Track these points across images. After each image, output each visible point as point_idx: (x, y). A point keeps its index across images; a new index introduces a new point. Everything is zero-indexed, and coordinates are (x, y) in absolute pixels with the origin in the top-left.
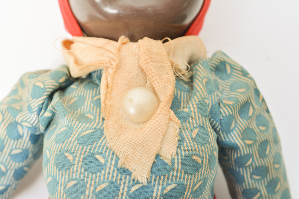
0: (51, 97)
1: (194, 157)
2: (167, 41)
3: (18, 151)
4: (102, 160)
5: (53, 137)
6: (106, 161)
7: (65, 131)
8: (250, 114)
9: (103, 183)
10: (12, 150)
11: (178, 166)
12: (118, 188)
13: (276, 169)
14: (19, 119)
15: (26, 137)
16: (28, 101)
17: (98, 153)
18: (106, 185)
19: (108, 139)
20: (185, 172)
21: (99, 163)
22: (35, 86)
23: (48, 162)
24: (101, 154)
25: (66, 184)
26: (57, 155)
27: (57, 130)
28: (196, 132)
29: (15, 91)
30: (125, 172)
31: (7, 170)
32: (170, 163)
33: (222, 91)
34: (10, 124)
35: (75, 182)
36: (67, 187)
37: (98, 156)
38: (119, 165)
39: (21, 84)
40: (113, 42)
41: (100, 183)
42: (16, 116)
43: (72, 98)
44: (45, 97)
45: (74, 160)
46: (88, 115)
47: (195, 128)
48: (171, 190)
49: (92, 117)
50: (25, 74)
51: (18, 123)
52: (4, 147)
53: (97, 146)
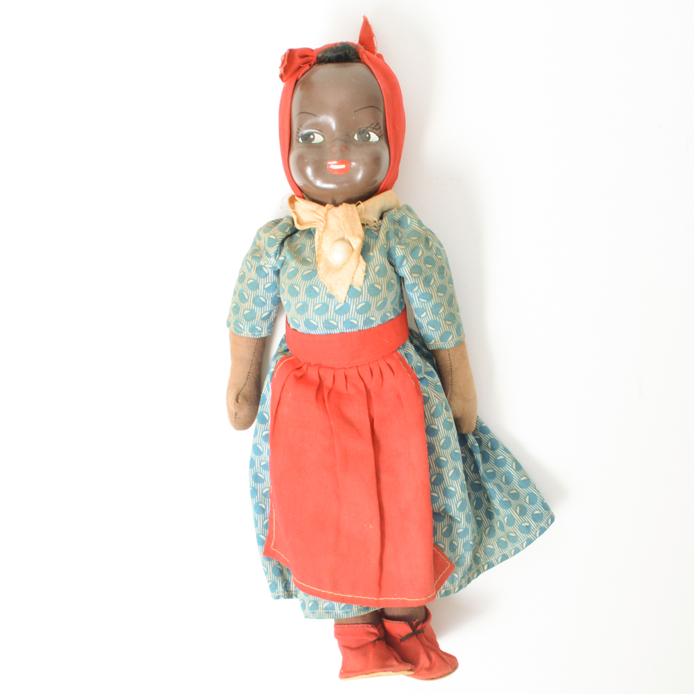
0: (282, 243)
1: (376, 285)
2: (359, 204)
3: (269, 285)
4: (317, 290)
5: (286, 275)
6: (320, 290)
7: (293, 271)
8: (419, 255)
9: (319, 303)
10: (264, 286)
11: (365, 291)
12: (328, 307)
13: (451, 288)
14: (262, 263)
15: (271, 274)
16: (265, 249)
17: (314, 285)
18: (320, 305)
19: (320, 276)
20: (370, 295)
21: (316, 292)
22: (269, 238)
23: (284, 291)
24: (316, 286)
25: (296, 305)
26: (289, 287)
27: (288, 269)
28: (378, 268)
29: (254, 243)
30: (331, 296)
31: (266, 300)
32: (360, 290)
33: (401, 237)
34: (257, 268)
35: (301, 304)
36: (297, 307)
37: (314, 287)
38: (327, 292)
39: (258, 237)
40: (322, 207)
41: (317, 304)
42: (259, 262)
43: (297, 245)
44: (277, 246)
45: (300, 290)
46: (308, 259)
47: (377, 266)
48: (361, 307)
49: (311, 261)
50: (260, 229)
51: (262, 266)
52: (259, 285)
53: (314, 280)
